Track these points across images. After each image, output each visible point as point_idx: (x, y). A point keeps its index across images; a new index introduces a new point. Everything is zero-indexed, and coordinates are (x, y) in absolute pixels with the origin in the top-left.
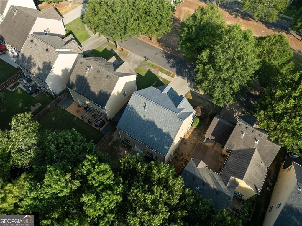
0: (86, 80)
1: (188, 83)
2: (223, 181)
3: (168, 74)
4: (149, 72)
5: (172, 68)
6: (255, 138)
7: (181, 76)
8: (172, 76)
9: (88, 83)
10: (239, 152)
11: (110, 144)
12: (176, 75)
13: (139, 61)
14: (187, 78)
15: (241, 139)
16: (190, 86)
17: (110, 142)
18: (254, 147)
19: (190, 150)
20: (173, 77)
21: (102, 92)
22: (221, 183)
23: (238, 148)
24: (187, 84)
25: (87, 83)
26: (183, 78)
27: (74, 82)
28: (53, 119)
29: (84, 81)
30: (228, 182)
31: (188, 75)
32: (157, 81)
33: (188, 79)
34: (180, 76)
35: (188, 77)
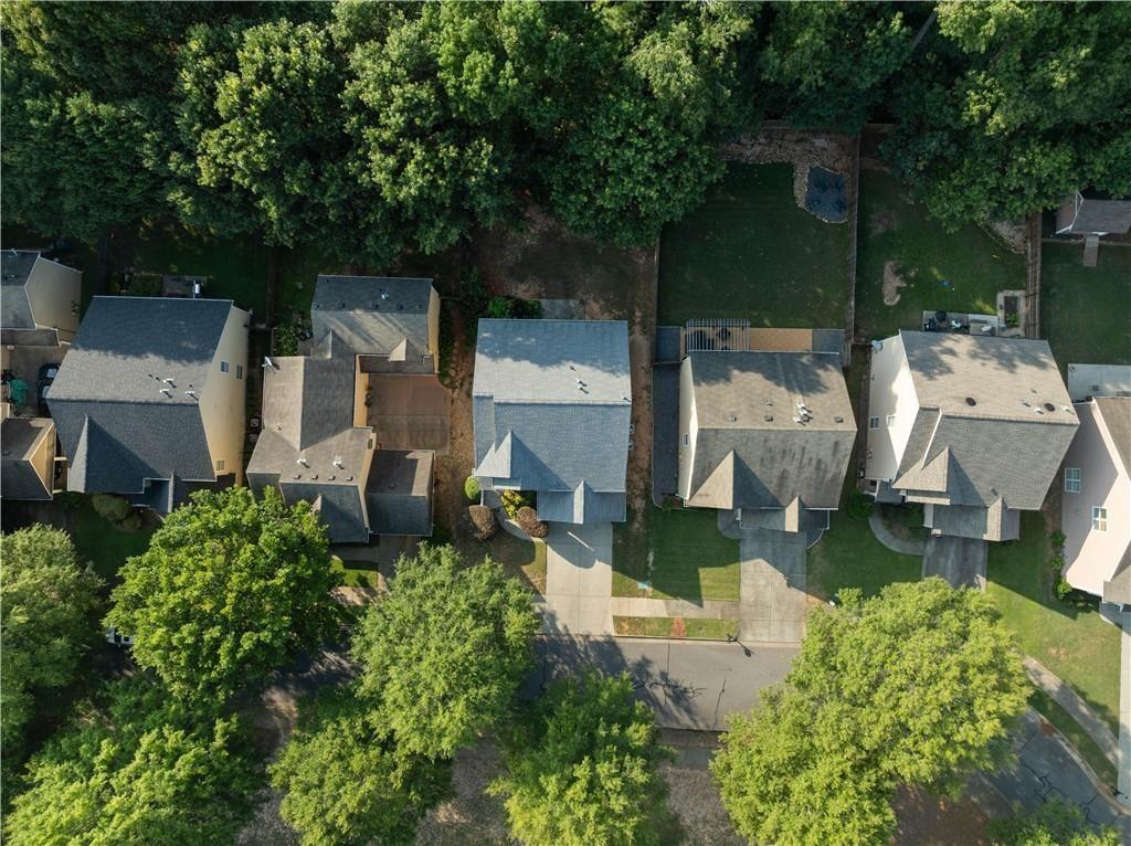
0: (790, 388)
1: (565, 627)
2: (343, 342)
3: (637, 624)
4: (693, 593)
5: (640, 658)
6: (307, 467)
7: (597, 643)
8: (623, 624)
9: (778, 384)
10: (333, 427)
11: (637, 313)
12: (613, 634)
13: (754, 623)
14: (578, 647)
15: (339, 455)
16: (553, 617)
17: (642, 317)
18: (304, 451)
19: (457, 416)
20: (618, 620)
21: (723, 380)
22: (346, 334)
23: (339, 437)
24: (565, 622)
25: (783, 383)
26: (588, 636)
27: (820, 372)
28: (819, 290)
29: (794, 383)
30: (333, 342)
31: (579, 661)
32: (649, 574)
33: (573, 642)
34: (600, 639)
35: (576, 650)
